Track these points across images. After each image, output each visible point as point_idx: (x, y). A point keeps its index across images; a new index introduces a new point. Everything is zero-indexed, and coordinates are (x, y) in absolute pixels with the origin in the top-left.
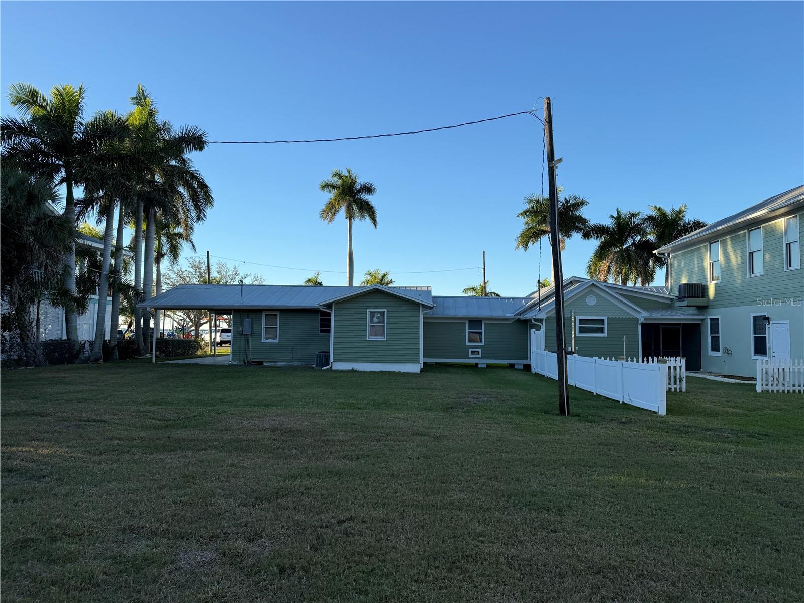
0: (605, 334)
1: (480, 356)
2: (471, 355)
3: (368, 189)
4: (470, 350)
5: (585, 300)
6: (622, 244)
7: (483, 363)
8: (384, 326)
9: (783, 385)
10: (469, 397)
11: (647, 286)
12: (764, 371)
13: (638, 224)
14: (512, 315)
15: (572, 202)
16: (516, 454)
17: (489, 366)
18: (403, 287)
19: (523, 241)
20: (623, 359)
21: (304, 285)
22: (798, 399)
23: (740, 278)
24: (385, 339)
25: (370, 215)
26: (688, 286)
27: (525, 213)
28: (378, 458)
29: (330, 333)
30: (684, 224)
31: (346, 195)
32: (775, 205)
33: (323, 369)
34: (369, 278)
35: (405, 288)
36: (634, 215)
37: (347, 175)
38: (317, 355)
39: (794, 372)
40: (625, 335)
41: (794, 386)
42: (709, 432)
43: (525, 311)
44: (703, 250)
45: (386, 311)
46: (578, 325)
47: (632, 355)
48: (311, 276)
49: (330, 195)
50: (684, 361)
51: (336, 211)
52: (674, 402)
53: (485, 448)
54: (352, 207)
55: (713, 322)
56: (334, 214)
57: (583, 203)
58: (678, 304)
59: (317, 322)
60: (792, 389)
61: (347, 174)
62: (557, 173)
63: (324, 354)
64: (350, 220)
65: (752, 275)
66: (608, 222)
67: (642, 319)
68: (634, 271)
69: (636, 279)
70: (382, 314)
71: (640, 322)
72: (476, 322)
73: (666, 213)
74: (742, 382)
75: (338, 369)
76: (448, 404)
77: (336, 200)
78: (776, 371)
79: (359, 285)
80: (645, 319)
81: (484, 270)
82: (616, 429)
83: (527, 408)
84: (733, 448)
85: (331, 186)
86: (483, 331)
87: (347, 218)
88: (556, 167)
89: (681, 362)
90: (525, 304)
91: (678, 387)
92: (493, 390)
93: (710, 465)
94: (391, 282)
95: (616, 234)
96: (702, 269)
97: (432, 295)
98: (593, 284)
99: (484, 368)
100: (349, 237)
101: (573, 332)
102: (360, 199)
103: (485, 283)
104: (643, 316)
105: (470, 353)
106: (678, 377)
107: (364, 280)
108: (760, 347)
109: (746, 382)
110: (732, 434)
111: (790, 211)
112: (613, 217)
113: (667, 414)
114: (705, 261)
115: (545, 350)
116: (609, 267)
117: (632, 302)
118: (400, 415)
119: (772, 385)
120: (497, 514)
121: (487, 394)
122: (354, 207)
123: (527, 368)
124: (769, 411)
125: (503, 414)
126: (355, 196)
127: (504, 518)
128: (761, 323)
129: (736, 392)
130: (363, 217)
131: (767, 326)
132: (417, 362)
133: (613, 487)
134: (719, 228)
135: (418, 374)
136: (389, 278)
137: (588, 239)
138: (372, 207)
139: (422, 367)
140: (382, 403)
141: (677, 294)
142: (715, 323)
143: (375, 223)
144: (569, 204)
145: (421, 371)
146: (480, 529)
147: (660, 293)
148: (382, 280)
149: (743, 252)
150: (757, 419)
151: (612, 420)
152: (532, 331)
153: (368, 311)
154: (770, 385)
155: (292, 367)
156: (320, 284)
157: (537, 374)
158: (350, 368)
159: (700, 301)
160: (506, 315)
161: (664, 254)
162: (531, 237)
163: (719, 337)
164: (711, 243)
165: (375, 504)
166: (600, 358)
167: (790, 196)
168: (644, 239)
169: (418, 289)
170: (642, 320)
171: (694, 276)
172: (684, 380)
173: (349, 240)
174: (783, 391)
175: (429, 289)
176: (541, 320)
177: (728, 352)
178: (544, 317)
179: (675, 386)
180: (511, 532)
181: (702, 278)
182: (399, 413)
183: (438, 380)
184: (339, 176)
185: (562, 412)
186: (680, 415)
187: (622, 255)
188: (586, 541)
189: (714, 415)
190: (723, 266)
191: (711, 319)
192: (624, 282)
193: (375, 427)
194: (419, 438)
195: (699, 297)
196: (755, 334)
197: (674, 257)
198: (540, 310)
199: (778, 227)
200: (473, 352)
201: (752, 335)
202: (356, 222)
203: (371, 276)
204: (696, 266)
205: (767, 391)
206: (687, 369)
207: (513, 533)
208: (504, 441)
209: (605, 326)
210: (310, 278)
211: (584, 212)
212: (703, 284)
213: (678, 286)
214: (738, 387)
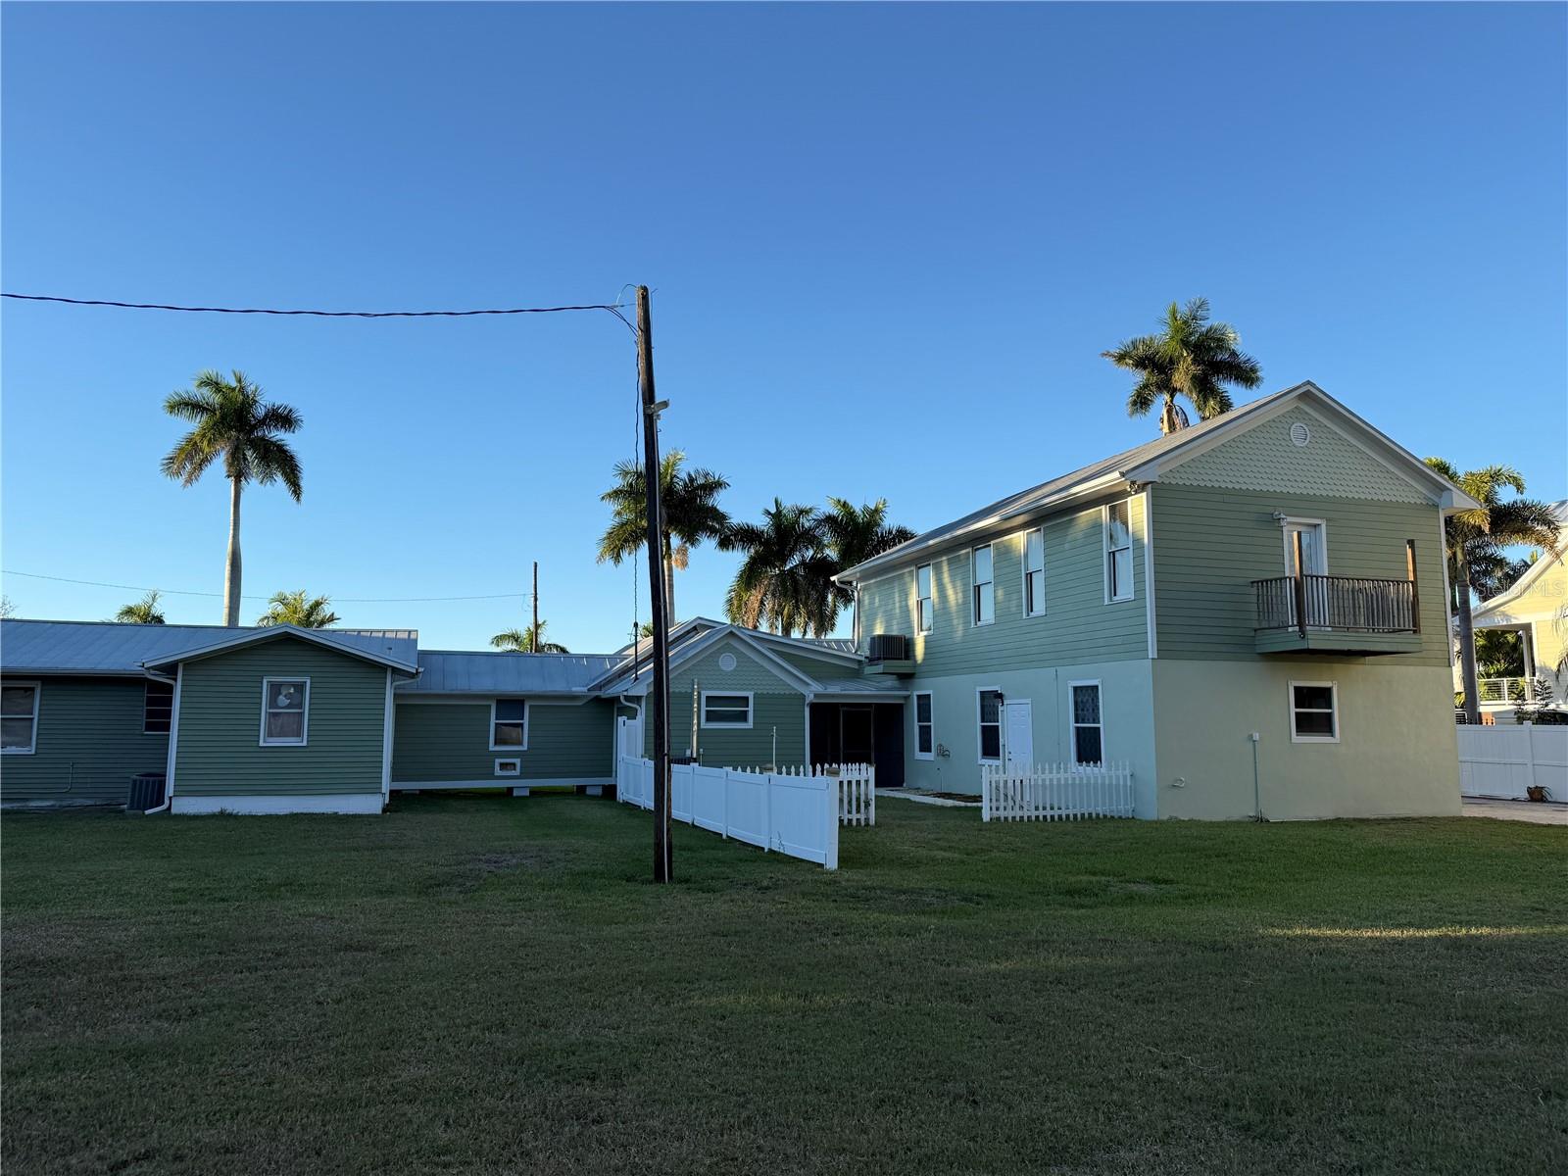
0: (750, 724)
1: (517, 772)
2: (498, 772)
3: (284, 419)
4: (498, 761)
5: (718, 662)
6: (784, 563)
7: (522, 786)
8: (301, 714)
9: (1021, 807)
10: (480, 860)
11: (823, 637)
12: (994, 785)
13: (810, 529)
14: (585, 689)
15: (701, 481)
16: (553, 969)
17: (536, 793)
18: (354, 631)
19: (612, 547)
20: (772, 769)
21: (116, 621)
22: (1042, 831)
23: (961, 627)
24: (305, 744)
25: (285, 474)
26: (885, 640)
27: (616, 494)
28: (244, 1008)
29: (168, 730)
30: (882, 534)
31: (230, 428)
32: (1010, 510)
33: (147, 812)
34: (280, 609)
35: (359, 632)
36: (802, 512)
37: (234, 386)
38: (135, 781)
39: (1036, 785)
40: (776, 724)
41: (1037, 808)
42: (903, 898)
43: (609, 682)
44: (907, 579)
45: (308, 682)
46: (704, 708)
47: (789, 761)
48: (136, 600)
49: (191, 425)
50: (872, 770)
51: (206, 460)
52: (854, 844)
53: (491, 967)
54: (244, 454)
55: (921, 702)
56: (200, 467)
57: (718, 485)
58: (868, 670)
59: (138, 706)
60: (1034, 814)
61: (234, 384)
62: (659, 427)
63: (151, 779)
64: (238, 482)
65: (979, 623)
66: (761, 523)
67: (812, 696)
68: (802, 610)
69: (806, 624)
70: (300, 687)
71: (807, 702)
72: (511, 705)
73: (854, 512)
74: (963, 804)
75: (185, 812)
76: (431, 877)
77: (204, 436)
78: (1010, 784)
79: (253, 625)
80: (816, 696)
81: (536, 600)
82: (750, 902)
83: (594, 875)
84: (933, 922)
85: (194, 407)
86: (526, 722)
87: (229, 476)
88: (658, 415)
89: (866, 773)
90: (612, 667)
91: (862, 817)
92: (532, 842)
93: (893, 959)
94: (332, 619)
95: (774, 544)
96: (906, 611)
97: (419, 648)
98: (731, 632)
99: (527, 797)
100: (232, 518)
101: (695, 721)
102: (263, 439)
103: (537, 626)
104: (813, 690)
105: (497, 768)
106: (863, 798)
107: (268, 612)
108: (991, 745)
109: (969, 804)
110: (937, 897)
111: (1031, 521)
112: (770, 513)
113: (840, 867)
114: (910, 597)
115: (642, 757)
116: (762, 603)
117: (796, 666)
118: (318, 910)
119: (1005, 809)
120: (489, 1101)
121: (519, 852)
122: (249, 453)
123: (610, 792)
124: (998, 855)
125: (543, 890)
126: (251, 432)
127: (502, 1107)
128: (991, 702)
129: (953, 821)
130: (268, 476)
131: (1000, 708)
132: (377, 791)
133: (723, 1017)
134: (931, 542)
135: (376, 816)
136: (327, 610)
137: (728, 549)
138: (292, 457)
139: (387, 801)
140: (280, 885)
141: (868, 654)
142: (924, 701)
143: (296, 490)
144: (695, 484)
145: (384, 810)
146: (444, 1137)
147: (843, 651)
148: (309, 614)
149: (966, 585)
150: (979, 867)
151: (745, 885)
152: (621, 719)
153: (265, 681)
154: (1002, 808)
155: (66, 812)
156: (159, 620)
157: (626, 804)
158: (217, 810)
159: (901, 666)
160: (574, 689)
161: (850, 583)
162: (626, 541)
163: (930, 726)
164: (919, 568)
165: (215, 1115)
166: (735, 769)
167: (1032, 496)
168: (819, 556)
169: (388, 635)
170: (810, 698)
171: (895, 622)
172: (873, 804)
173: (232, 524)
174: (1022, 818)
175: (413, 636)
176: (637, 699)
177: (943, 753)
178: (644, 693)
179: (858, 816)
180: (510, 1135)
181: (904, 626)
182: (315, 904)
183: (417, 825)
184: (214, 384)
185: (659, 877)
186: (861, 868)
187: (783, 583)
188: (654, 1133)
189: (914, 864)
190: (936, 607)
191: (919, 697)
192: (787, 630)
193: (251, 940)
194: (349, 955)
195: (901, 659)
196: (982, 722)
197: (864, 589)
198: (636, 679)
199: (1014, 546)
200: (503, 766)
201: (979, 724)
202: (252, 486)
203: (285, 605)
204: (897, 605)
205: (998, 819)
206: (878, 784)
207: (513, 1136)
208: (532, 947)
209: (751, 709)
210: (132, 604)
211: (721, 501)
212: (907, 636)
213: (869, 639)
214: (957, 813)
